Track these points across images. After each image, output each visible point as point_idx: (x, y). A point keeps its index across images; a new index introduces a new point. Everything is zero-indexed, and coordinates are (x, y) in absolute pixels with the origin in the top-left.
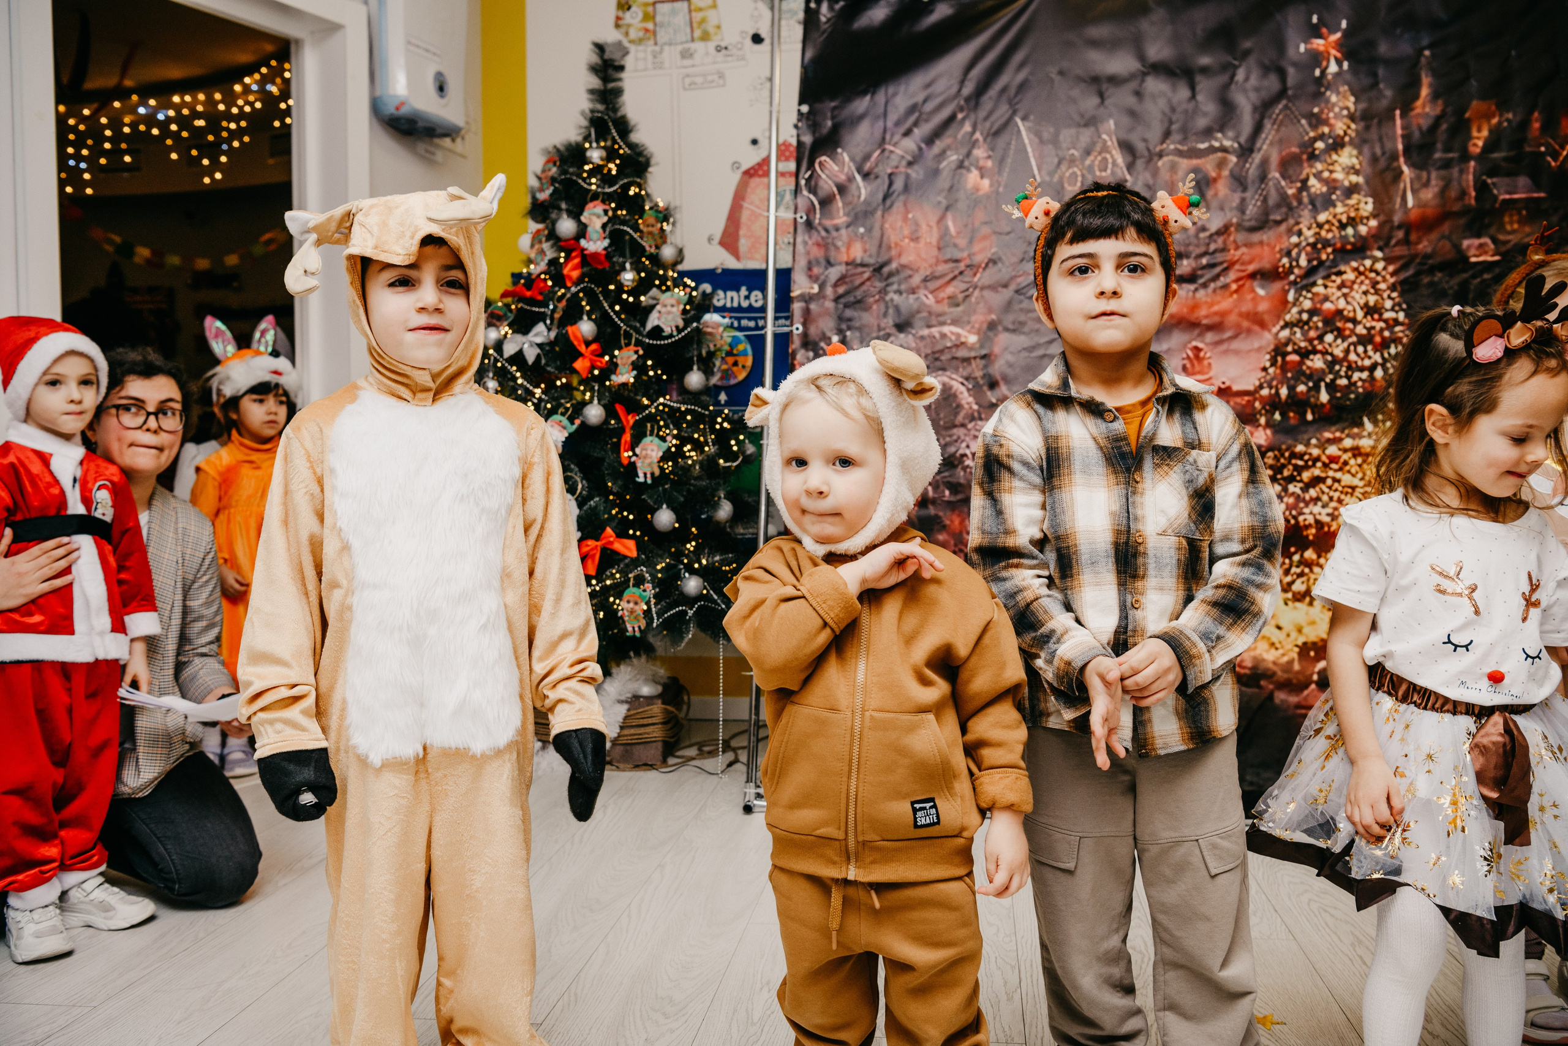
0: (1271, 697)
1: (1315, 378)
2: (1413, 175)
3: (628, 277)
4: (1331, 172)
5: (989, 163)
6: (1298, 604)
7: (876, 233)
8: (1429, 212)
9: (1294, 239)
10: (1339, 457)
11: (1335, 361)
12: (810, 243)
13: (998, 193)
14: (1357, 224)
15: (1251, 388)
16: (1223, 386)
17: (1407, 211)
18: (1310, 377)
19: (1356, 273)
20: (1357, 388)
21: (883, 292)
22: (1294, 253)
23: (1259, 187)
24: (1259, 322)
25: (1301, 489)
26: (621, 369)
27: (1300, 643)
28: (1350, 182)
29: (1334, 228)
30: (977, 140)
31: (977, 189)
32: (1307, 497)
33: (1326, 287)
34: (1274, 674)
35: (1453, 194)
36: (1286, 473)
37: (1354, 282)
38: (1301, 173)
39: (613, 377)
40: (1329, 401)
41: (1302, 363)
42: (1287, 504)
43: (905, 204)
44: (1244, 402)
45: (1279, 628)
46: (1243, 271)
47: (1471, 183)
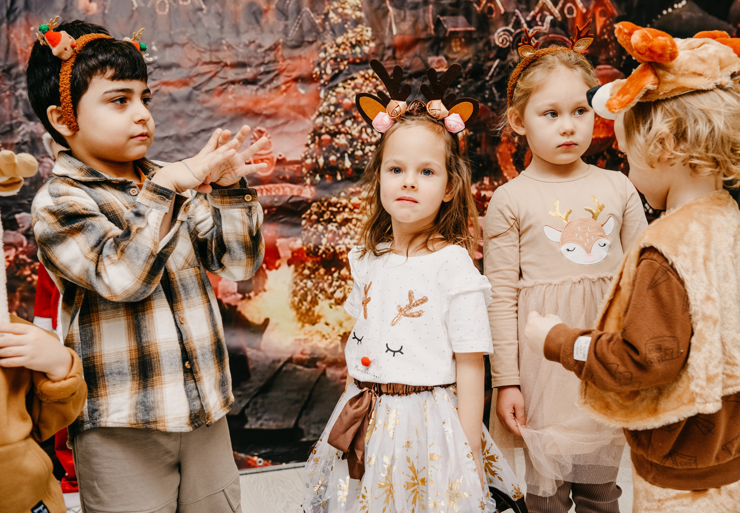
0: (324, 373)
1: (341, 150)
2: (395, 13)
4: (344, 9)
6: (339, 307)
8: (408, 38)
9: (322, 55)
10: (359, 204)
11: (353, 139)
13: (104, 14)
14: (362, 45)
15: (299, 159)
16: (280, 158)
17: (392, 37)
18: (337, 150)
19: (363, 79)
20: (368, 157)
22: (322, 64)
23: (297, 18)
24: (303, 112)
25: (337, 227)
27: (341, 333)
28: (356, 16)
29: (347, 48)
31: (87, 10)
32: (341, 233)
33: (345, 88)
34: (325, 357)
35: (421, 26)
36: (326, 217)
37: (362, 85)
38: (324, 9)
40: (351, 166)
41: (331, 141)
42: (328, 238)
43: (27, 19)
44: (295, 169)
45: (327, 324)
46: (289, 76)
47: (431, 20)
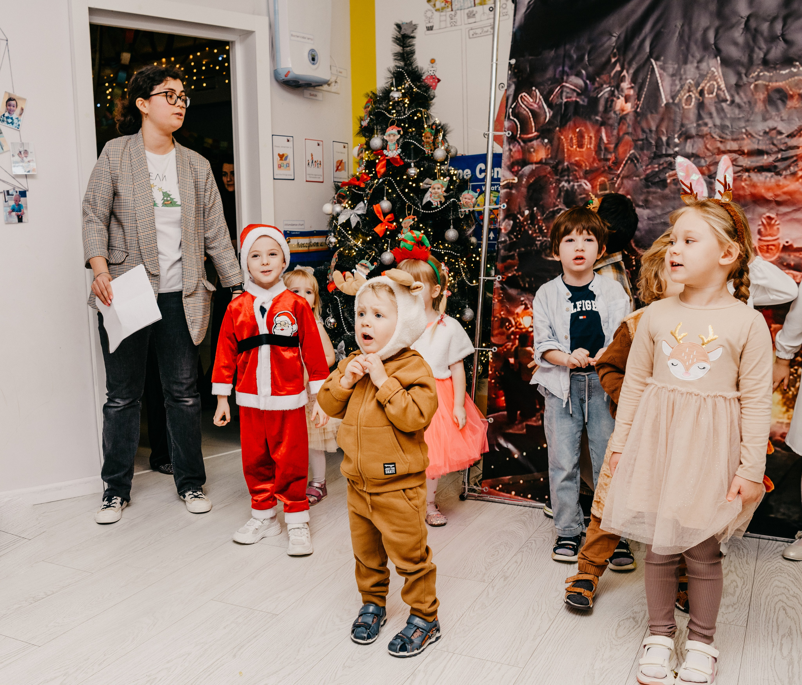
3: (413, 171)
5: (632, 92)
7: (555, 142)
12: (514, 150)
13: (636, 112)
16: (787, 244)
21: (559, 181)
26: (404, 230)
30: (624, 76)
31: (623, 110)
39: (399, 235)
43: (575, 122)
